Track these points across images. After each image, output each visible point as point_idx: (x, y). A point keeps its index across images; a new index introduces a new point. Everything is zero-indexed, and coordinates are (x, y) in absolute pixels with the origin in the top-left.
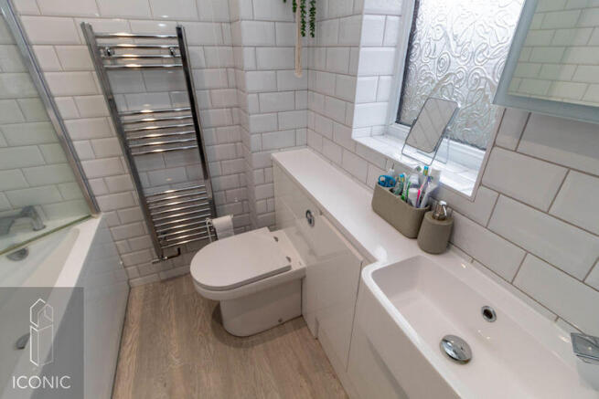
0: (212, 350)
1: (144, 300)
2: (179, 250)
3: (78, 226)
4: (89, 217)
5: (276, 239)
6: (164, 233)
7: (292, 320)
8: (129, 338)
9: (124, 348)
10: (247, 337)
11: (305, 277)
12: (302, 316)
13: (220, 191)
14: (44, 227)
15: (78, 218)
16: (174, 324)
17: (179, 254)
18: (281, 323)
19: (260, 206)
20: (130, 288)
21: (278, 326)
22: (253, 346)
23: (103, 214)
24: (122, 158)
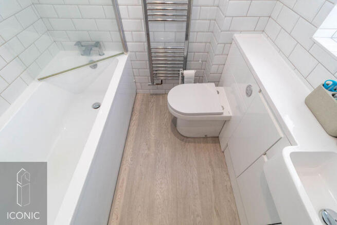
0: (169, 137)
1: (142, 102)
2: (162, 81)
3: (118, 58)
4: (123, 53)
5: (218, 93)
6: (157, 71)
7: (212, 137)
8: (134, 118)
9: (132, 121)
10: (187, 137)
11: (229, 120)
12: (218, 137)
13: (192, 52)
14: (104, 54)
15: (118, 53)
16: (154, 118)
17: (162, 83)
18: (206, 137)
19: (214, 68)
20: (136, 93)
21: (204, 138)
22: (189, 142)
23: (129, 53)
24: (143, 20)
